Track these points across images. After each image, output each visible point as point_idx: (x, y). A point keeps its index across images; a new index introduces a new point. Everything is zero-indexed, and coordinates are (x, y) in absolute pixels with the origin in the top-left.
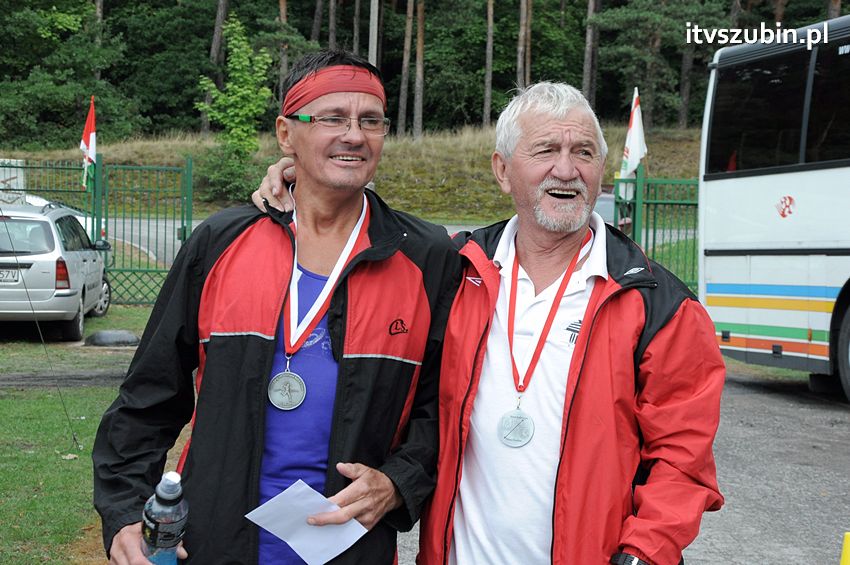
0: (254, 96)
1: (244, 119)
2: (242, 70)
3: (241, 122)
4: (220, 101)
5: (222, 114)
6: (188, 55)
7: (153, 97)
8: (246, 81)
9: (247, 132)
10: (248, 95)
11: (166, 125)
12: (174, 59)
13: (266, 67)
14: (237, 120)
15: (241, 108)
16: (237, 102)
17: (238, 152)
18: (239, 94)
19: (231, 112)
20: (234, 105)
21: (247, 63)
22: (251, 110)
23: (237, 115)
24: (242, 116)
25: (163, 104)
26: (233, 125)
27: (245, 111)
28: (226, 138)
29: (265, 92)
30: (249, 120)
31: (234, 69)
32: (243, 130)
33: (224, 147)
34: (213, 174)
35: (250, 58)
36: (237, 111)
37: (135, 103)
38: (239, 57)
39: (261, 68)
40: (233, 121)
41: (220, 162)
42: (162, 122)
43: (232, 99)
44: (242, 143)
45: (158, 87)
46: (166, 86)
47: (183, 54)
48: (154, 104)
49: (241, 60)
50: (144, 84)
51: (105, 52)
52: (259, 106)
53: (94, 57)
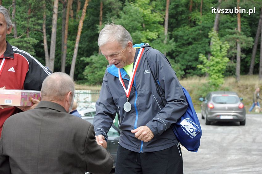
0: (222, 61)
1: (217, 71)
2: (217, 51)
3: (216, 72)
4: (207, 64)
5: (208, 69)
6: (201, 46)
7: (186, 63)
8: (218, 56)
9: (218, 76)
10: (219, 61)
11: (191, 74)
12: (196, 48)
13: (227, 49)
14: (214, 71)
15: (216, 66)
16: (214, 64)
17: (214, 85)
18: (215, 61)
19: (212, 68)
20: (213, 66)
21: (219, 48)
22: (220, 67)
23: (214, 69)
24: (216, 70)
25: (190, 66)
26: (212, 73)
27: (218, 67)
28: (210, 79)
29: (226, 59)
30: (219, 71)
31: (213, 51)
32: (217, 76)
33: (209, 83)
34: (204, 93)
35: (220, 46)
36: (214, 68)
37: (178, 66)
38: (215, 45)
39: (224, 50)
40: (212, 72)
41: (207, 89)
42: (190, 73)
43: (212, 63)
44: (216, 81)
45: (189, 59)
46: (192, 58)
47: (199, 45)
48: (187, 66)
49: (216, 47)
50: (183, 58)
51: (166, 46)
52: (223, 66)
53: (162, 48)
